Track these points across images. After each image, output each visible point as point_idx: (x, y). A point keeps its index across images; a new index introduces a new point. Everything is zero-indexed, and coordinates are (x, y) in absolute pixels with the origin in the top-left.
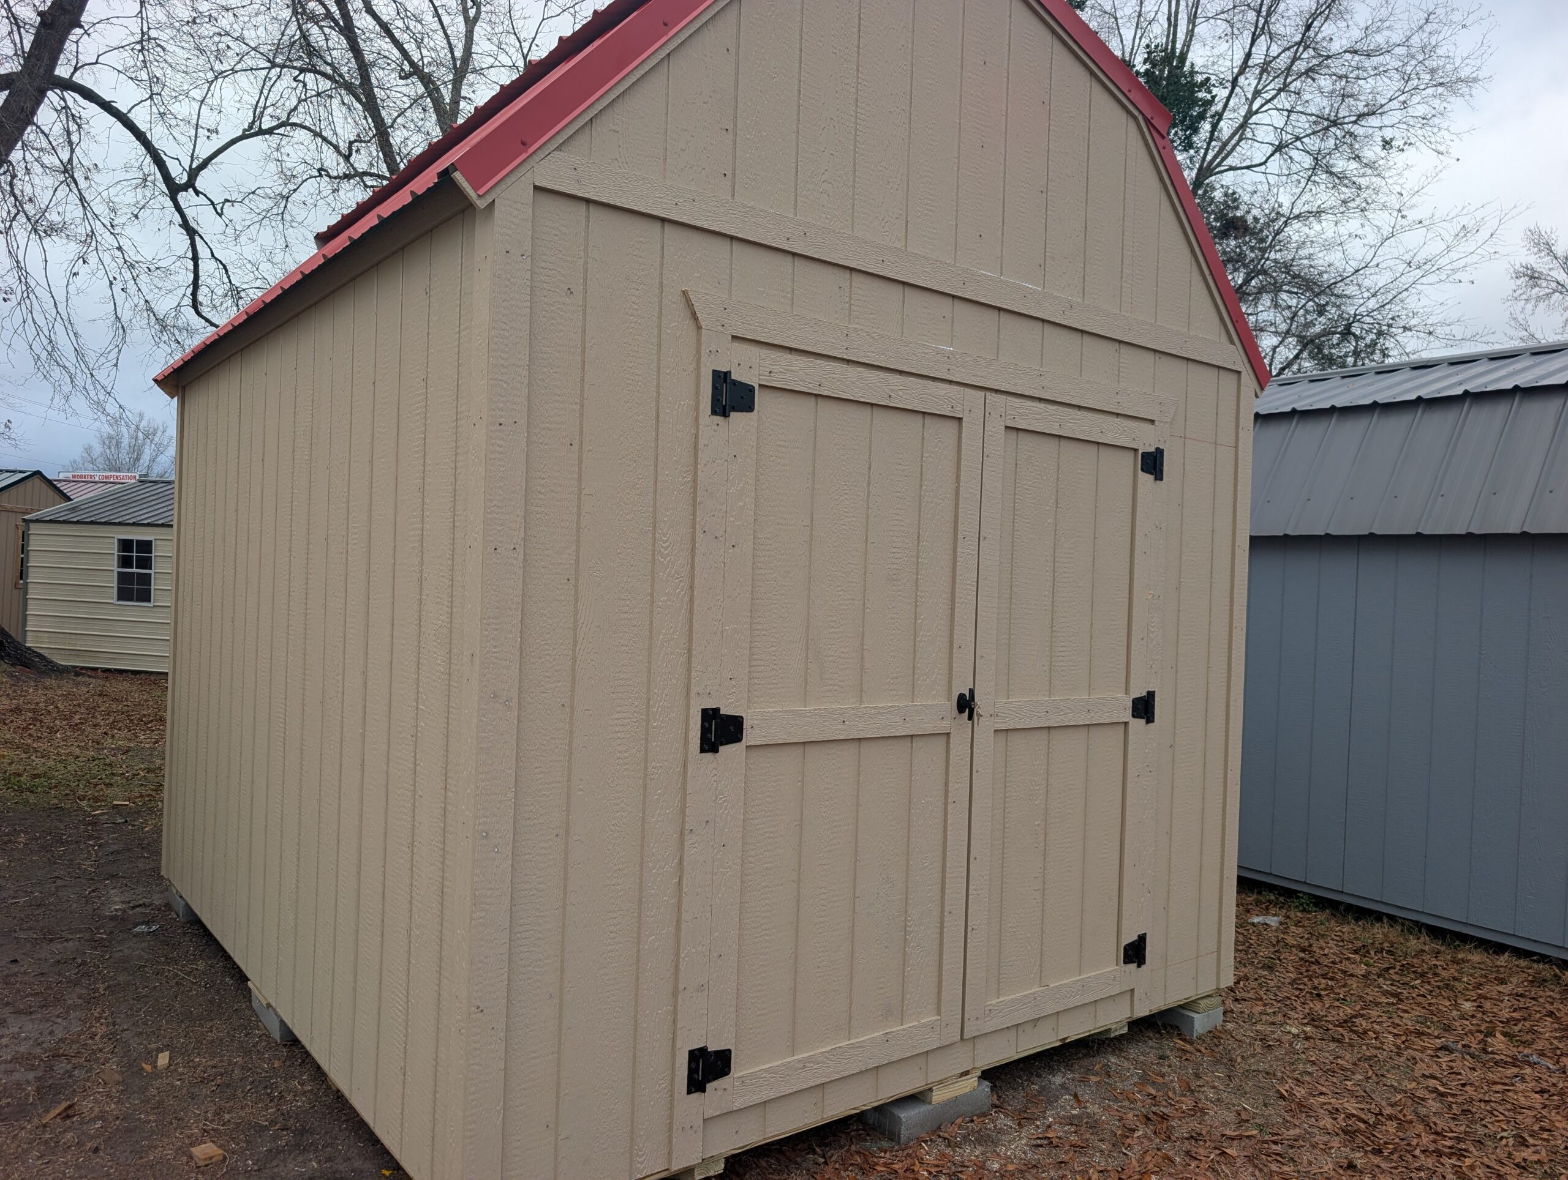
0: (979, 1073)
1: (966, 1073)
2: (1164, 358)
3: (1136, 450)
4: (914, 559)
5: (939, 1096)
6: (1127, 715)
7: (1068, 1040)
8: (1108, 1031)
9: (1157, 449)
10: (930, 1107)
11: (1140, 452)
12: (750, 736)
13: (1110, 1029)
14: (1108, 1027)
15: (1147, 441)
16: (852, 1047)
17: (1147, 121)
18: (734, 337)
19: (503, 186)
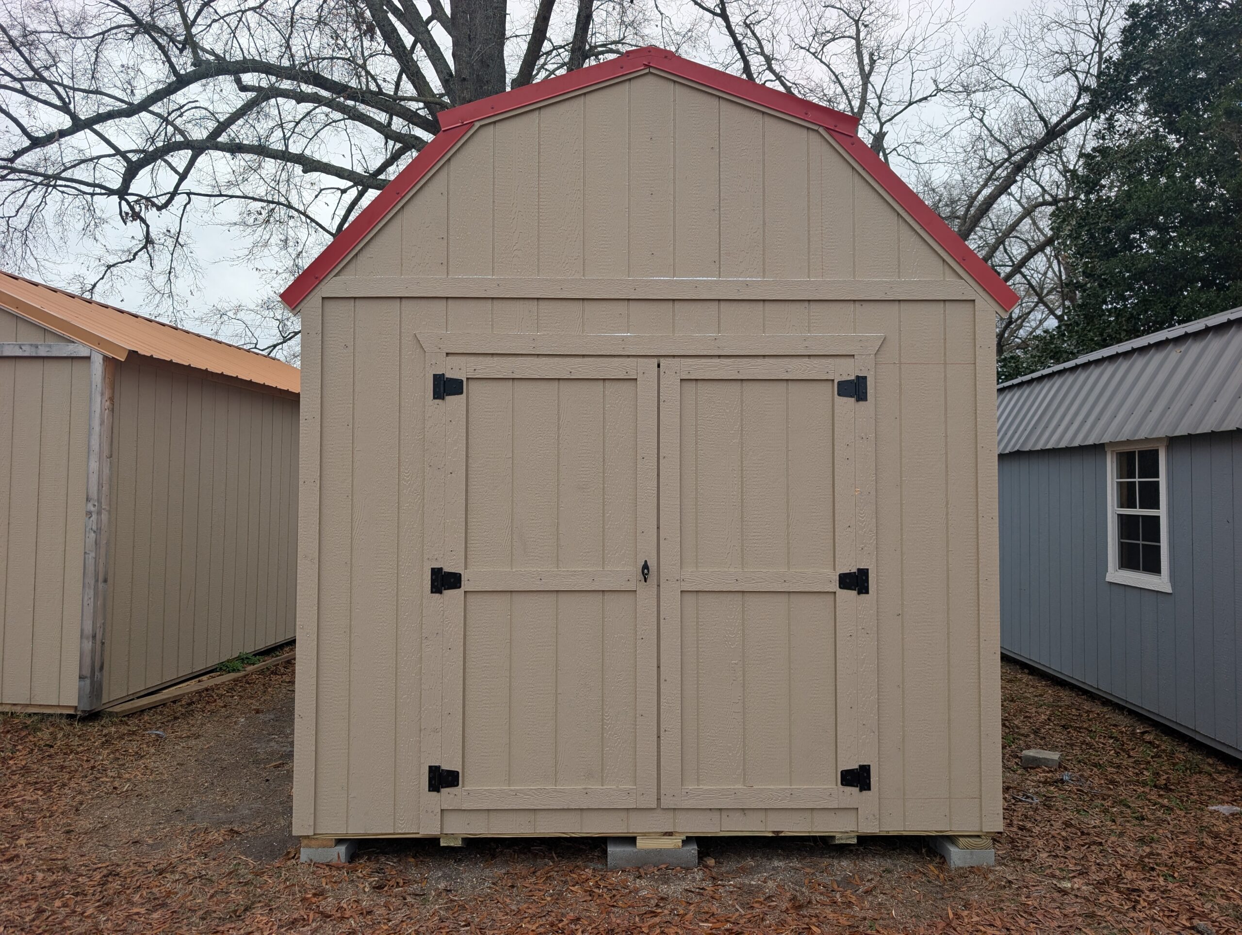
0: (684, 838)
1: (670, 834)
2: (865, 305)
3: (833, 380)
4: (601, 475)
5: (641, 843)
6: (834, 586)
7: (782, 834)
8: (833, 837)
9: (858, 377)
10: (635, 850)
11: (836, 382)
12: (465, 585)
13: (834, 837)
14: (832, 834)
15: (847, 371)
16: (555, 791)
17: (827, 129)
18: (447, 354)
19: (305, 301)
